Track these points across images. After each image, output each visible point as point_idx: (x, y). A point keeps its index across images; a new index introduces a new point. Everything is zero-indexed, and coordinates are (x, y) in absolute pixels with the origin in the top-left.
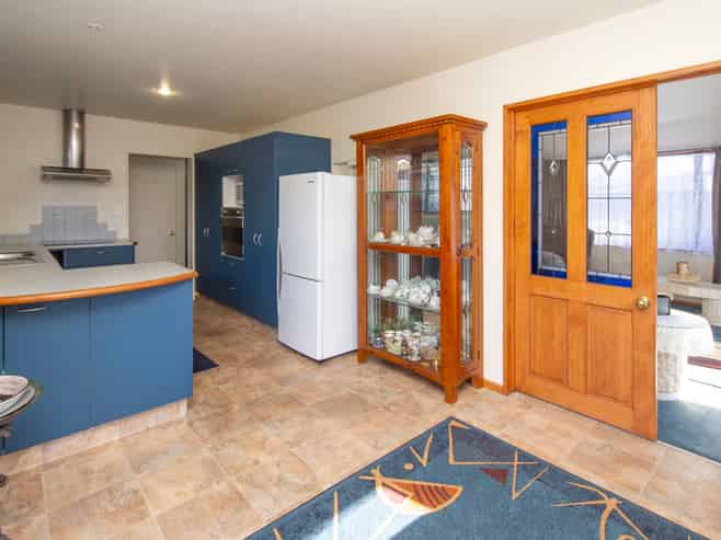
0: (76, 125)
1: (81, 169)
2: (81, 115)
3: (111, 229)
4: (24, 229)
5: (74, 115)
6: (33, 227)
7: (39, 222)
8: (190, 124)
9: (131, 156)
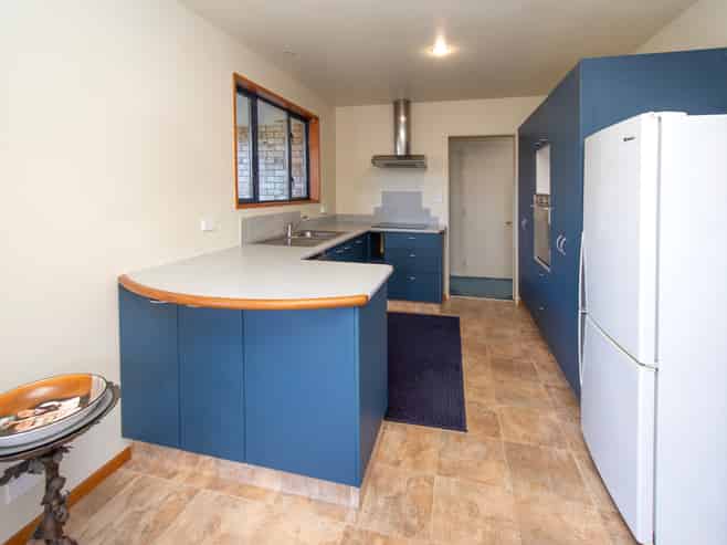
0: (403, 119)
1: (408, 156)
2: (407, 103)
3: (433, 214)
4: (371, 211)
5: (402, 106)
6: (377, 209)
7: (379, 205)
8: (510, 95)
9: (450, 138)
